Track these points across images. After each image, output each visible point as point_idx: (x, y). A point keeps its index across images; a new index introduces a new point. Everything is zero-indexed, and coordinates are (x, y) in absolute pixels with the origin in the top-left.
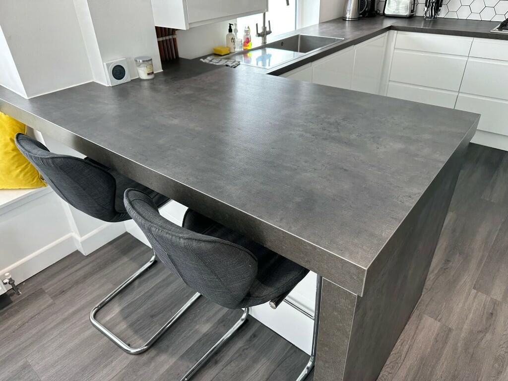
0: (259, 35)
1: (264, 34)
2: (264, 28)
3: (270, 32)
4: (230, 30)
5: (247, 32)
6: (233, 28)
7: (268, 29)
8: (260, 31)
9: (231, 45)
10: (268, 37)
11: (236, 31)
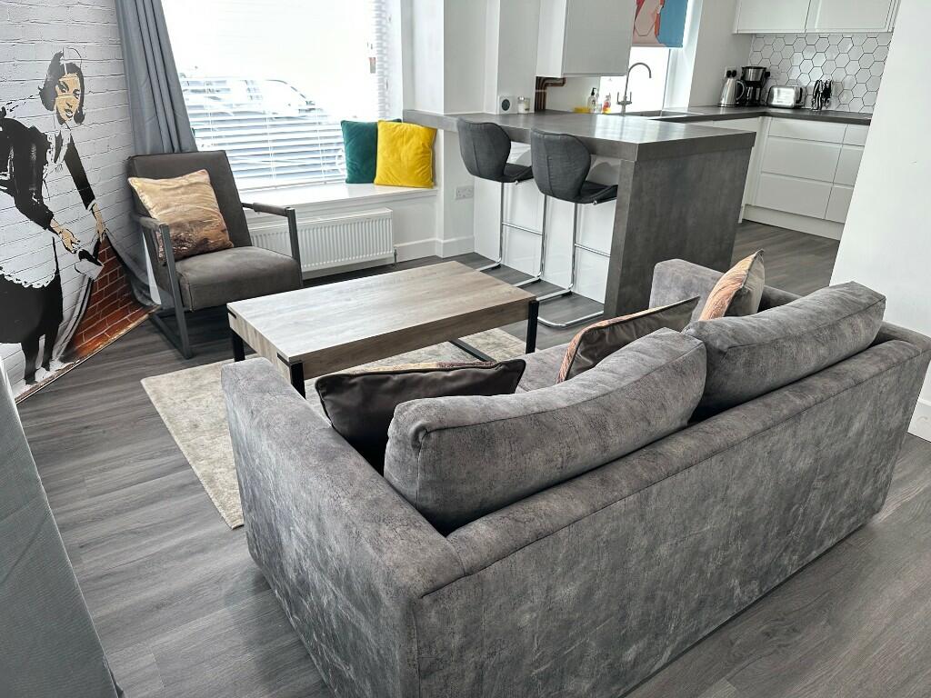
0: (619, 103)
1: (624, 103)
2: (625, 97)
3: (630, 103)
4: (593, 94)
5: (608, 97)
6: (596, 92)
7: (628, 100)
8: (621, 99)
9: (592, 107)
10: (627, 106)
11: (598, 95)
